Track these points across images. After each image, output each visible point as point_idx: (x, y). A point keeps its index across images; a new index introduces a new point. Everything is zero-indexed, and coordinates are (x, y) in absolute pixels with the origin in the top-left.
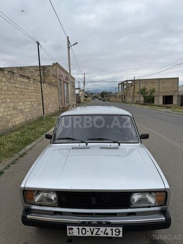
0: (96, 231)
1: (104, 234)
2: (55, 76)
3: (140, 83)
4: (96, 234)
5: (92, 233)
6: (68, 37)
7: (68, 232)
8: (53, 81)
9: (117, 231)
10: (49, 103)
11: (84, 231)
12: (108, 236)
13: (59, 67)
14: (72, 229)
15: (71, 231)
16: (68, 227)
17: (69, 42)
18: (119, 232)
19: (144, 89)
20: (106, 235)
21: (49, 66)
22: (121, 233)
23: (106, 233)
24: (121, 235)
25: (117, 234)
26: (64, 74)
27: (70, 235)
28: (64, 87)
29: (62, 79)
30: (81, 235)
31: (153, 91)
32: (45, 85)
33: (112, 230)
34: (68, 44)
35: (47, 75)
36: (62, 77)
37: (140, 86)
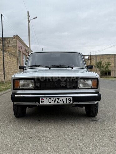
0: (57, 100)
1: (62, 102)
2: (15, 47)
3: (96, 58)
4: (57, 102)
5: (55, 102)
6: (28, 12)
7: (41, 102)
8: (13, 51)
9: (69, 99)
10: (9, 71)
11: (50, 100)
12: (64, 103)
13: (19, 39)
14: (43, 99)
15: (42, 101)
16: (41, 98)
17: (29, 16)
18: (71, 100)
19: (100, 63)
20: (63, 103)
21: (9, 38)
22: (72, 101)
23: (63, 101)
24: (72, 103)
25: (70, 101)
26: (23, 46)
27: (42, 103)
28: (23, 59)
29: (21, 50)
30: (48, 103)
31: (108, 64)
32: (6, 54)
33: (66, 99)
34: (28, 18)
35: (7, 46)
36: (21, 48)
37: (96, 61)
